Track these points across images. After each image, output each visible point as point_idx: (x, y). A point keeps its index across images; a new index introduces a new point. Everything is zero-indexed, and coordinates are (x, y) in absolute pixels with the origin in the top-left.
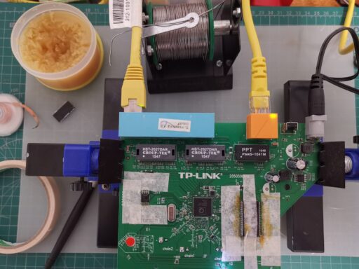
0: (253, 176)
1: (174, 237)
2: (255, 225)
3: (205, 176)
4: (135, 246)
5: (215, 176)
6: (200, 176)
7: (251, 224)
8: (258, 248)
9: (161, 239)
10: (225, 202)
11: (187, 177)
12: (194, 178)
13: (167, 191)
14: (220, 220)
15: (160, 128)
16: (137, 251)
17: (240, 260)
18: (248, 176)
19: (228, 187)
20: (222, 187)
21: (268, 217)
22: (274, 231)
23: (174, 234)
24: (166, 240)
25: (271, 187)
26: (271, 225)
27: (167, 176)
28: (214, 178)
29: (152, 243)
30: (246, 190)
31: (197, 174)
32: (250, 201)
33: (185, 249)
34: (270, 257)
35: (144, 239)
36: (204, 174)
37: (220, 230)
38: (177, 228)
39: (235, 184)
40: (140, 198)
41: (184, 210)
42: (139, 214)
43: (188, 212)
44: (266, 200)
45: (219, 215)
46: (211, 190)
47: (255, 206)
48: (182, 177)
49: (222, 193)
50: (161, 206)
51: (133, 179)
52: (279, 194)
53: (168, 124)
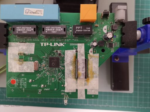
0: (84, 44)
1: (38, 79)
2: (84, 72)
3: (55, 44)
4: (16, 84)
5: (61, 44)
7: (82, 71)
8: (85, 85)
9: (30, 81)
10: (67, 59)
11: (45, 45)
12: (49, 46)
14: (64, 70)
15: (25, 14)
16: (17, 87)
17: (75, 91)
18: (81, 44)
19: (69, 51)
20: (65, 51)
21: (92, 67)
22: (95, 75)
23: (38, 78)
24: (33, 81)
25: (93, 51)
26: (93, 72)
29: (26, 83)
30: (79, 52)
32: (81, 59)
33: (44, 86)
34: (92, 89)
35: (21, 81)
37: (64, 75)
38: (40, 74)
39: (73, 49)
40: (18, 57)
43: (45, 65)
44: (91, 58)
45: (64, 67)
46: (59, 53)
47: (84, 61)
48: (42, 45)
49: (65, 54)
50: (30, 62)
51: (14, 47)
52: (98, 54)
53: (30, 11)
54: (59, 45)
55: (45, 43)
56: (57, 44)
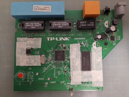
1: (44, 72)
4: (23, 78)
9: (37, 74)
13: (40, 48)
15: (34, 10)
16: (24, 81)
17: (80, 84)
19: (74, 44)
22: (99, 68)
24: (40, 74)
25: (97, 44)
27: (40, 39)
28: (66, 40)
29: (33, 76)
35: (28, 74)
40: (26, 52)
42: (25, 61)
45: (69, 60)
46: (64, 46)
50: (37, 56)
51: (22, 42)
53: (38, 8)
55: (51, 38)
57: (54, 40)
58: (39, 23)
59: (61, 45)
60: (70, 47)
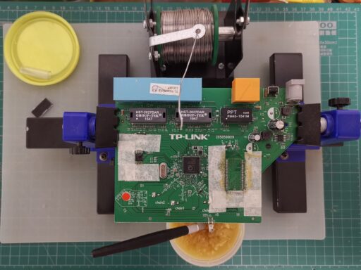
1: (166, 192)
3: (193, 137)
4: (130, 201)
5: (203, 137)
6: (189, 137)
9: (154, 194)
10: (211, 160)
11: (177, 138)
13: (159, 151)
14: (207, 177)
15: (151, 92)
16: (132, 205)
17: (225, 211)
19: (214, 147)
20: (210, 148)
21: (250, 173)
22: (255, 185)
23: (165, 190)
24: (158, 195)
25: (253, 147)
26: (253, 180)
27: (159, 137)
28: (202, 139)
29: (146, 198)
31: (186, 136)
33: (176, 203)
34: (252, 208)
35: (139, 195)
36: (192, 135)
37: (207, 185)
38: (169, 184)
39: (221, 144)
40: (134, 157)
41: (175, 168)
42: (134, 172)
43: (178, 170)
44: (249, 159)
45: (207, 172)
46: (199, 150)
48: (172, 138)
49: (209, 153)
50: (154, 165)
51: (128, 141)
52: (261, 152)
53: (159, 89)
54: (199, 138)
55: (177, 135)
56: (196, 135)
57: (183, 138)
58: (158, 112)
59: (193, 147)
60: (209, 150)
